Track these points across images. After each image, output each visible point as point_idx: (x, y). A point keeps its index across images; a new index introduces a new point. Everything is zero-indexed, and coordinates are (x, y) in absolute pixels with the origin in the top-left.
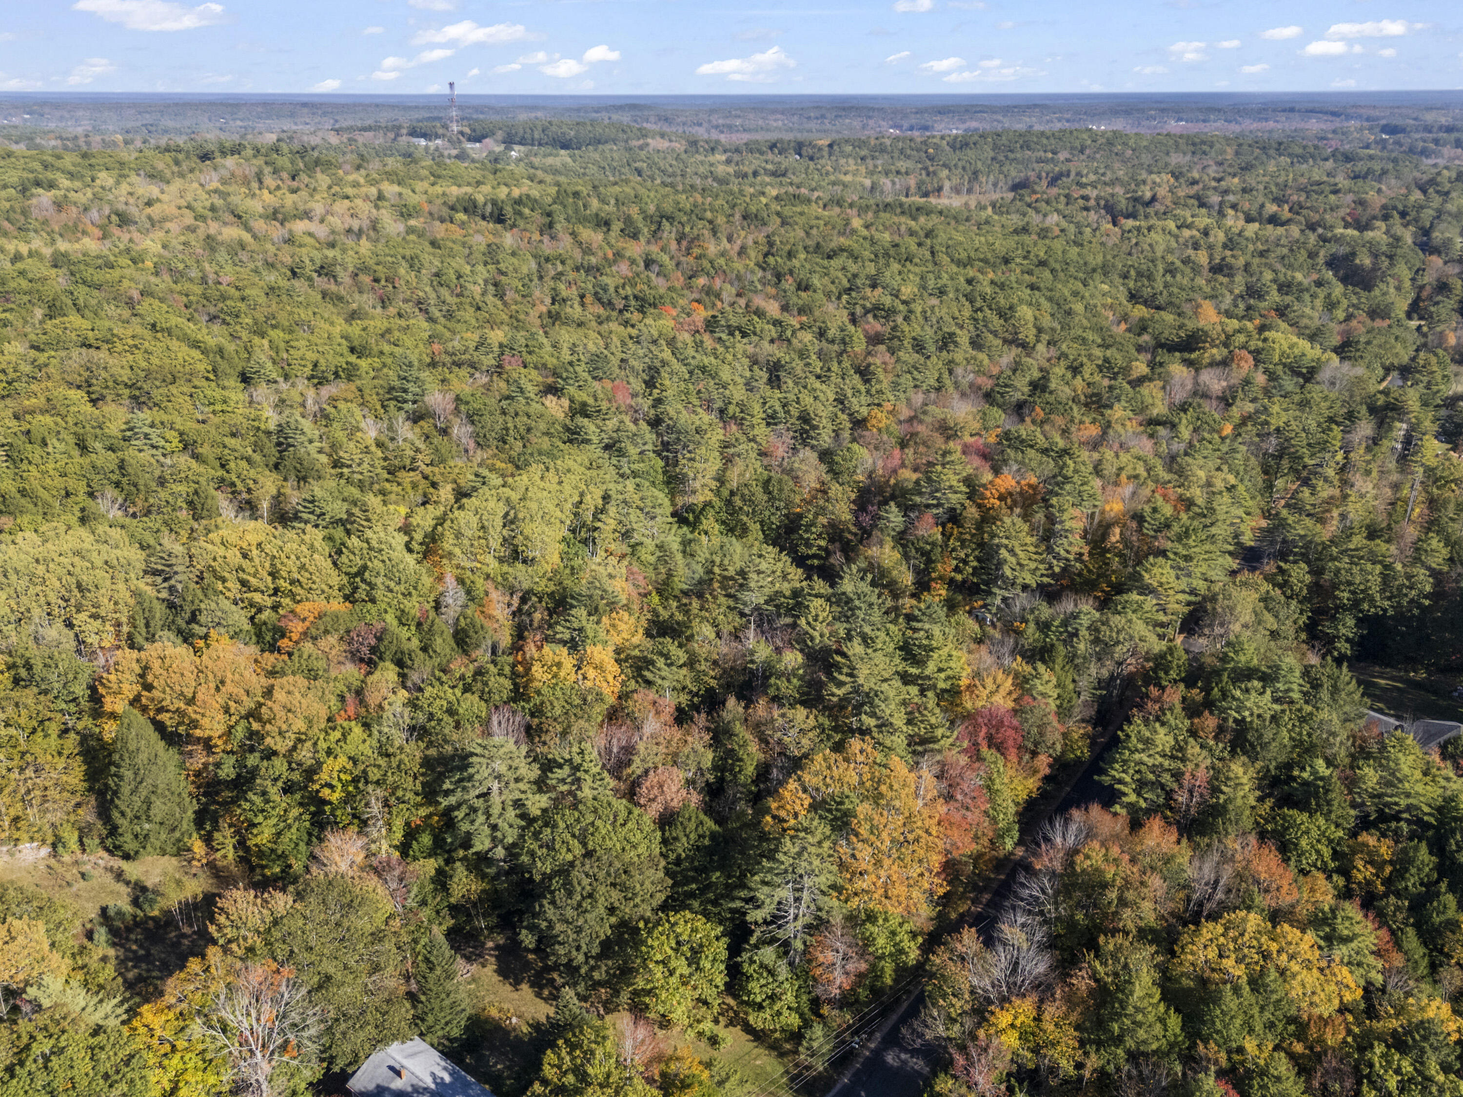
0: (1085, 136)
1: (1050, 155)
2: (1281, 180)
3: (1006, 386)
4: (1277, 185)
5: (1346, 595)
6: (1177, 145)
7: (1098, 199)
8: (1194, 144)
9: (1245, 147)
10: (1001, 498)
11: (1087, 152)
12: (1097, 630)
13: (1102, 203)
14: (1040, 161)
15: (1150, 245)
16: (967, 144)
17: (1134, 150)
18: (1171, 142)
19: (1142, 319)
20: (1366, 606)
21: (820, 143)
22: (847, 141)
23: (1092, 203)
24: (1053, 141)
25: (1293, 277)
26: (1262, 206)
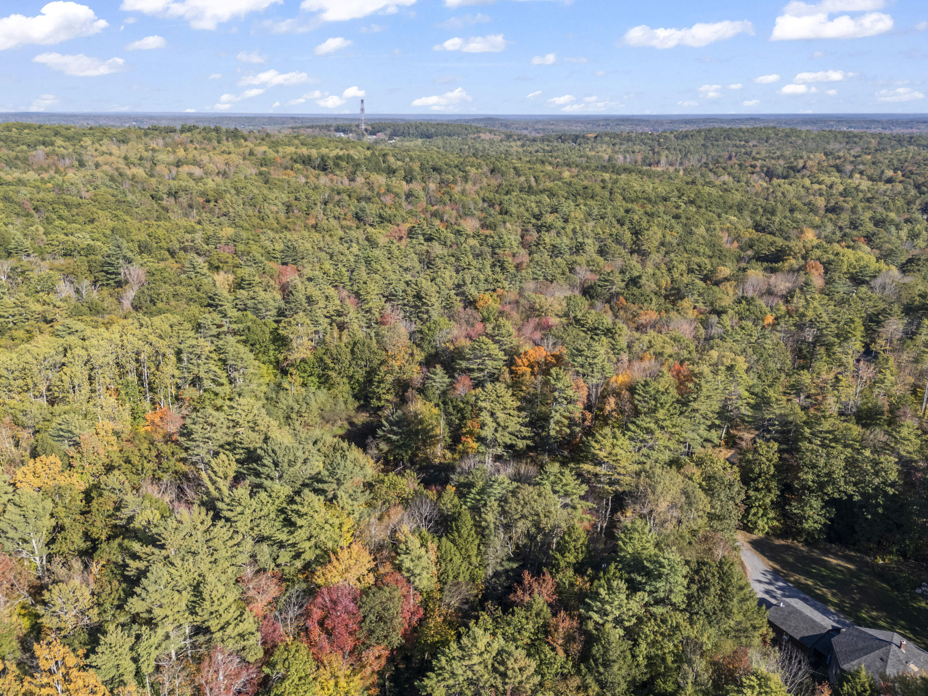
0: (770, 132)
1: (743, 143)
2: (902, 157)
3: (606, 281)
4: (899, 160)
5: (810, 477)
6: (836, 137)
7: (762, 167)
8: (849, 137)
9: (886, 140)
10: (531, 366)
11: (771, 141)
12: (506, 501)
13: (765, 169)
14: (735, 146)
15: (783, 193)
16: (686, 136)
17: (803, 140)
18: (832, 136)
19: (751, 240)
20: (829, 489)
21: (590, 135)
22: (606, 134)
23: (758, 169)
24: (747, 134)
25: (887, 216)
26: (883, 172)
